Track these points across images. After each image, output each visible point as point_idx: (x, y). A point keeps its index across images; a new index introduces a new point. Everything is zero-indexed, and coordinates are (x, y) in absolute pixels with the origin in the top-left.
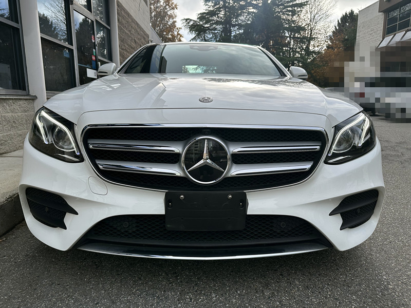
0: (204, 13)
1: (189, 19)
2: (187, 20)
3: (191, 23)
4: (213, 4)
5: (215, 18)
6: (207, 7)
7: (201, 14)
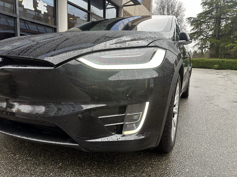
0: (202, 13)
1: (191, 17)
2: (189, 18)
3: (192, 20)
4: (209, 7)
5: (210, 15)
6: (204, 9)
7: (199, 14)
